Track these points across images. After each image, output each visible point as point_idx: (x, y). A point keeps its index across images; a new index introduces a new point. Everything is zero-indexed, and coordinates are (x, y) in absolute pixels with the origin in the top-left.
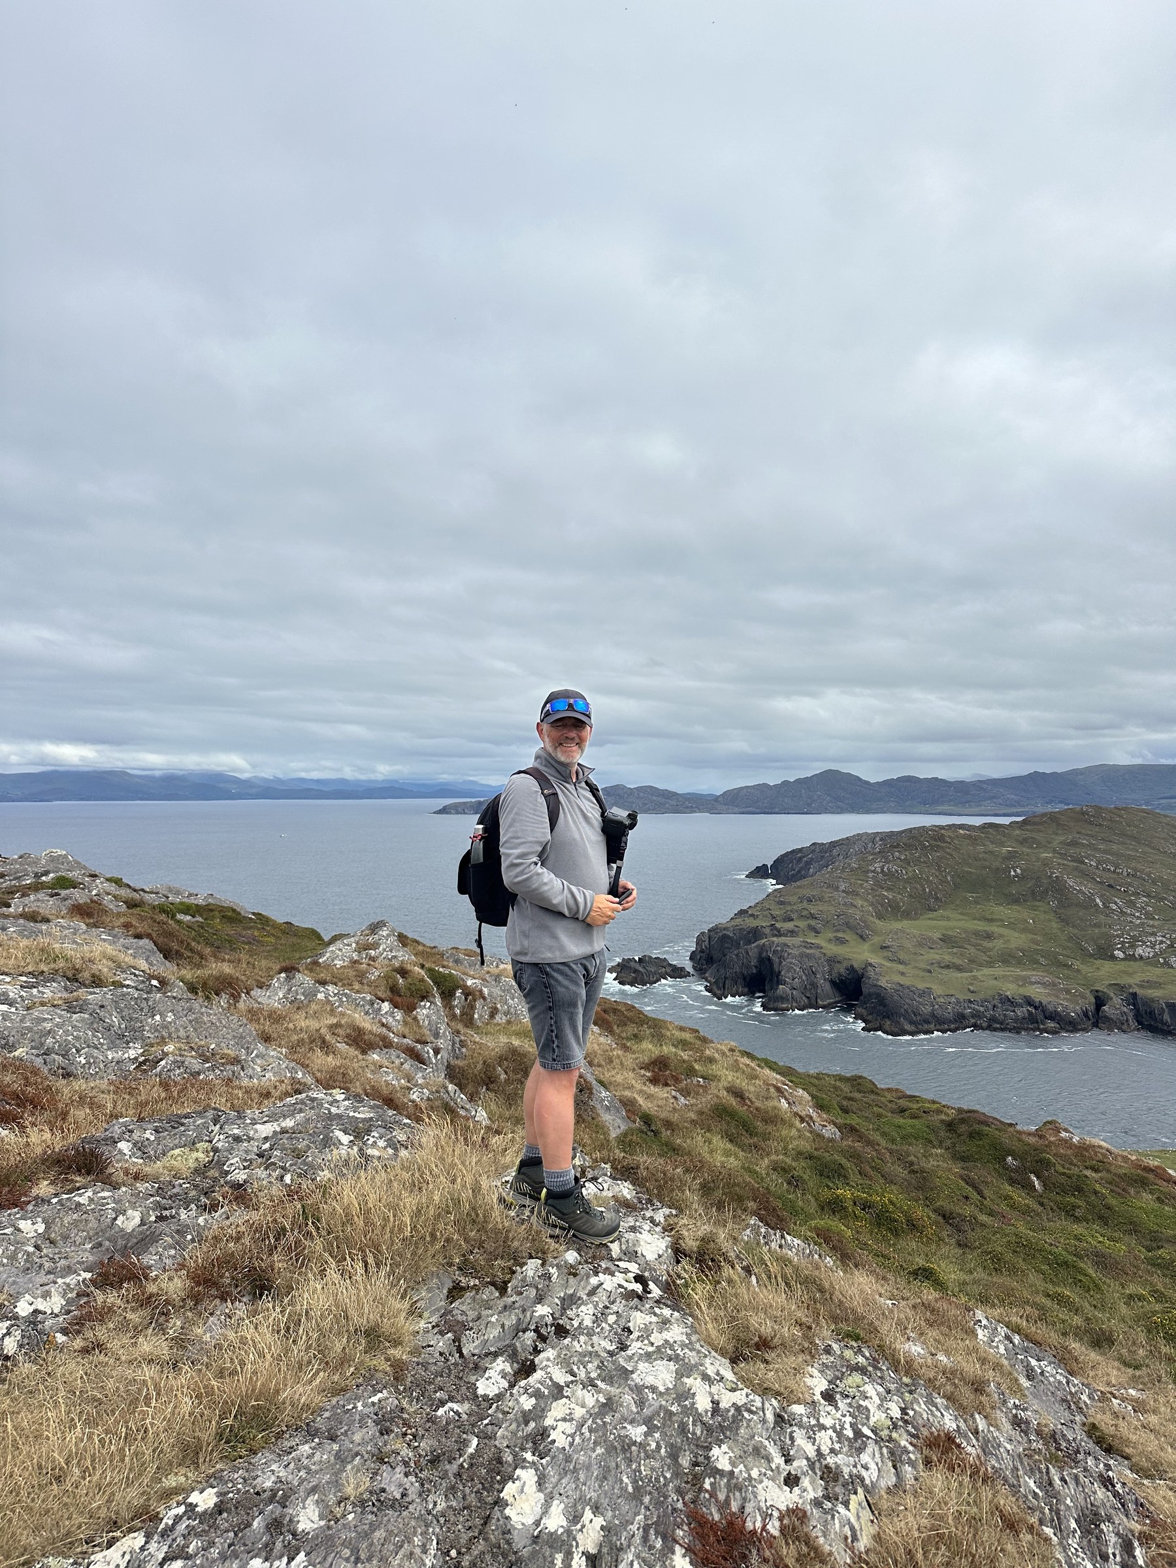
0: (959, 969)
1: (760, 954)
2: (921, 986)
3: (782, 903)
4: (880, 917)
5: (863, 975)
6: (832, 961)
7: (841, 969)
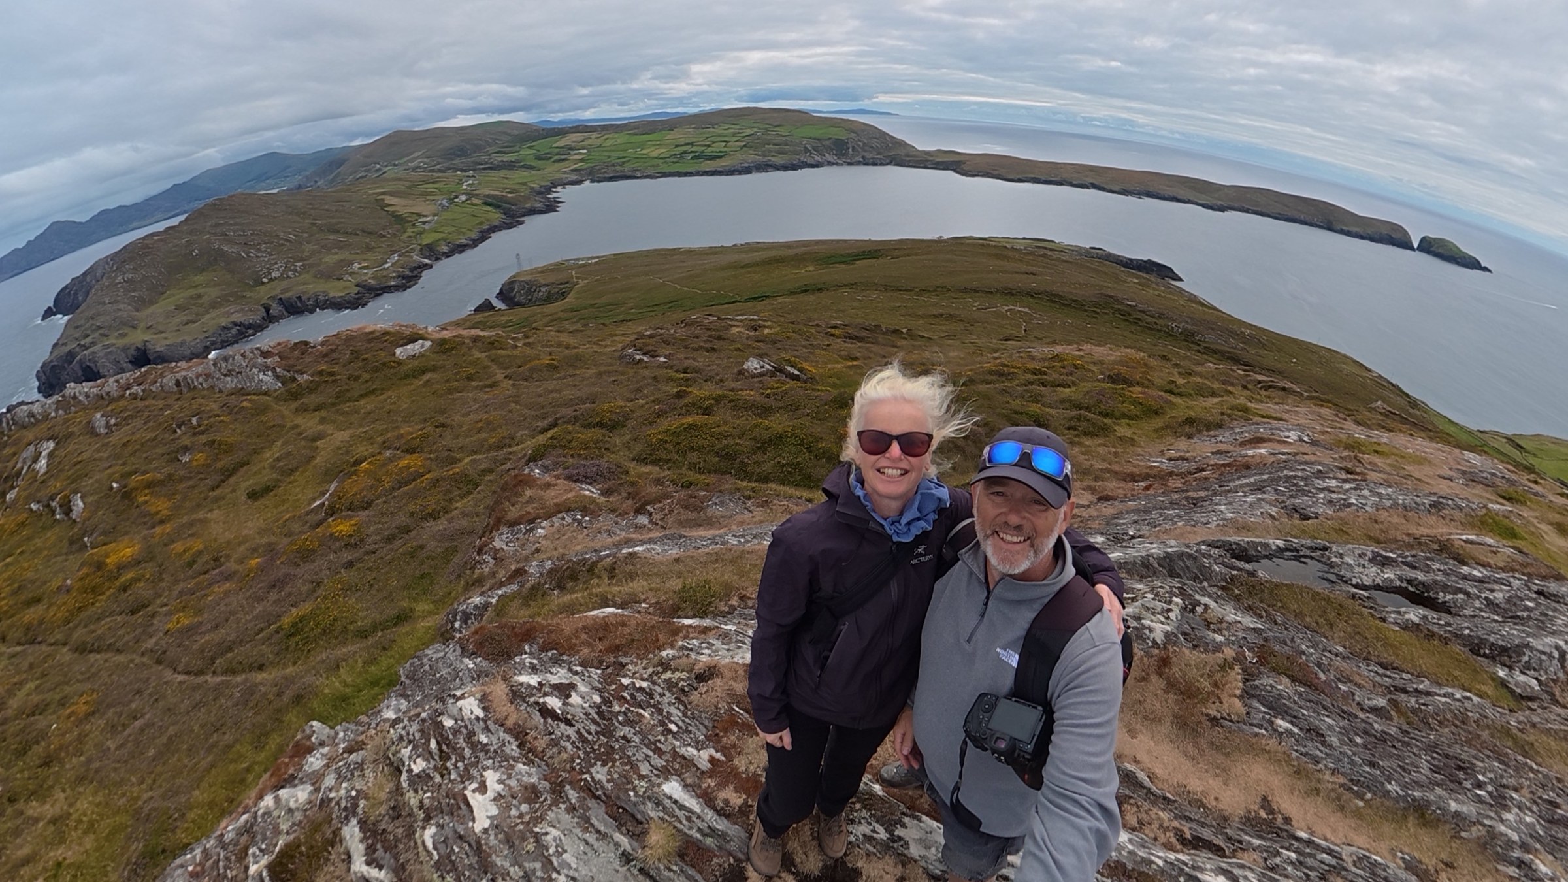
0: (194, 322)
1: (81, 366)
2: (179, 340)
3: (77, 327)
4: (137, 310)
5: (146, 350)
6: (125, 349)
7: (132, 352)
